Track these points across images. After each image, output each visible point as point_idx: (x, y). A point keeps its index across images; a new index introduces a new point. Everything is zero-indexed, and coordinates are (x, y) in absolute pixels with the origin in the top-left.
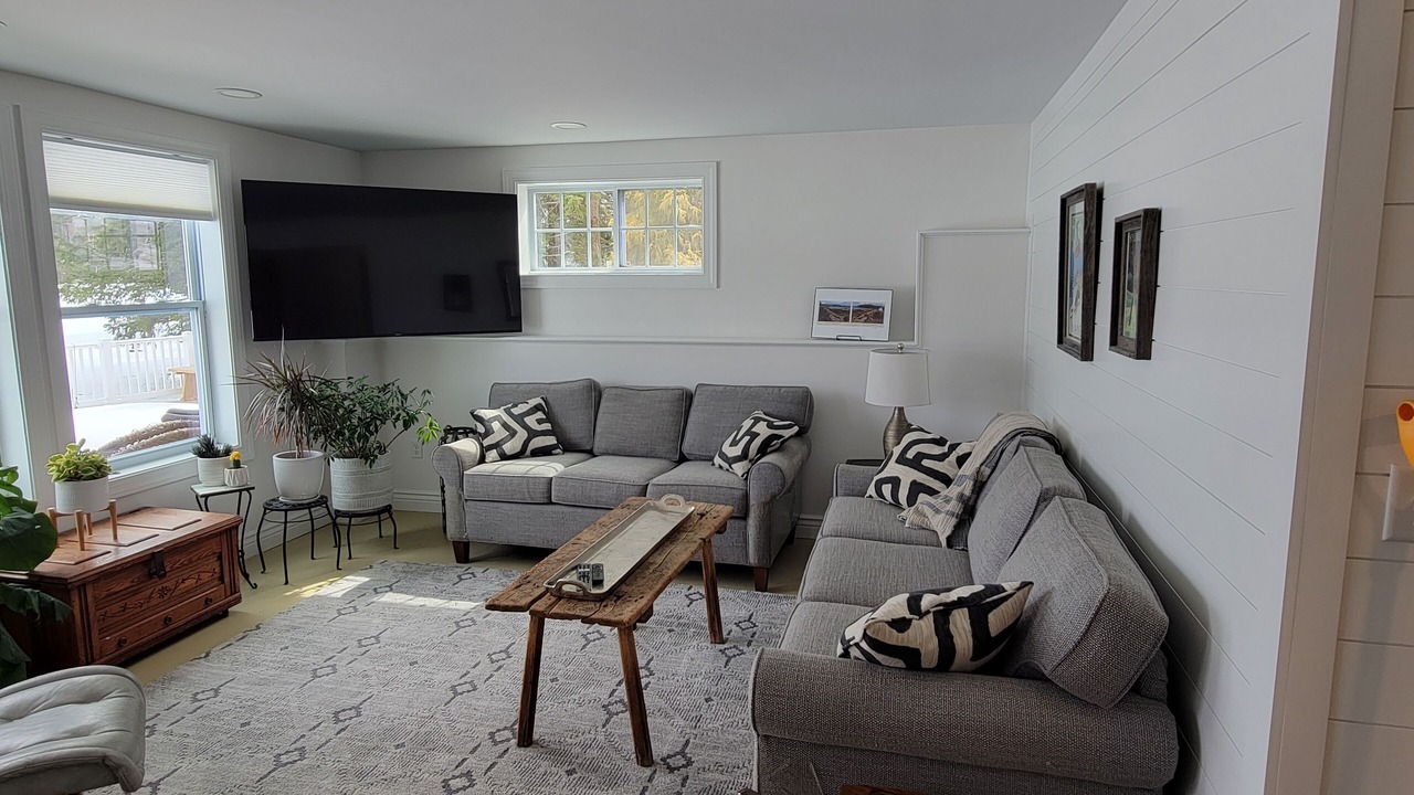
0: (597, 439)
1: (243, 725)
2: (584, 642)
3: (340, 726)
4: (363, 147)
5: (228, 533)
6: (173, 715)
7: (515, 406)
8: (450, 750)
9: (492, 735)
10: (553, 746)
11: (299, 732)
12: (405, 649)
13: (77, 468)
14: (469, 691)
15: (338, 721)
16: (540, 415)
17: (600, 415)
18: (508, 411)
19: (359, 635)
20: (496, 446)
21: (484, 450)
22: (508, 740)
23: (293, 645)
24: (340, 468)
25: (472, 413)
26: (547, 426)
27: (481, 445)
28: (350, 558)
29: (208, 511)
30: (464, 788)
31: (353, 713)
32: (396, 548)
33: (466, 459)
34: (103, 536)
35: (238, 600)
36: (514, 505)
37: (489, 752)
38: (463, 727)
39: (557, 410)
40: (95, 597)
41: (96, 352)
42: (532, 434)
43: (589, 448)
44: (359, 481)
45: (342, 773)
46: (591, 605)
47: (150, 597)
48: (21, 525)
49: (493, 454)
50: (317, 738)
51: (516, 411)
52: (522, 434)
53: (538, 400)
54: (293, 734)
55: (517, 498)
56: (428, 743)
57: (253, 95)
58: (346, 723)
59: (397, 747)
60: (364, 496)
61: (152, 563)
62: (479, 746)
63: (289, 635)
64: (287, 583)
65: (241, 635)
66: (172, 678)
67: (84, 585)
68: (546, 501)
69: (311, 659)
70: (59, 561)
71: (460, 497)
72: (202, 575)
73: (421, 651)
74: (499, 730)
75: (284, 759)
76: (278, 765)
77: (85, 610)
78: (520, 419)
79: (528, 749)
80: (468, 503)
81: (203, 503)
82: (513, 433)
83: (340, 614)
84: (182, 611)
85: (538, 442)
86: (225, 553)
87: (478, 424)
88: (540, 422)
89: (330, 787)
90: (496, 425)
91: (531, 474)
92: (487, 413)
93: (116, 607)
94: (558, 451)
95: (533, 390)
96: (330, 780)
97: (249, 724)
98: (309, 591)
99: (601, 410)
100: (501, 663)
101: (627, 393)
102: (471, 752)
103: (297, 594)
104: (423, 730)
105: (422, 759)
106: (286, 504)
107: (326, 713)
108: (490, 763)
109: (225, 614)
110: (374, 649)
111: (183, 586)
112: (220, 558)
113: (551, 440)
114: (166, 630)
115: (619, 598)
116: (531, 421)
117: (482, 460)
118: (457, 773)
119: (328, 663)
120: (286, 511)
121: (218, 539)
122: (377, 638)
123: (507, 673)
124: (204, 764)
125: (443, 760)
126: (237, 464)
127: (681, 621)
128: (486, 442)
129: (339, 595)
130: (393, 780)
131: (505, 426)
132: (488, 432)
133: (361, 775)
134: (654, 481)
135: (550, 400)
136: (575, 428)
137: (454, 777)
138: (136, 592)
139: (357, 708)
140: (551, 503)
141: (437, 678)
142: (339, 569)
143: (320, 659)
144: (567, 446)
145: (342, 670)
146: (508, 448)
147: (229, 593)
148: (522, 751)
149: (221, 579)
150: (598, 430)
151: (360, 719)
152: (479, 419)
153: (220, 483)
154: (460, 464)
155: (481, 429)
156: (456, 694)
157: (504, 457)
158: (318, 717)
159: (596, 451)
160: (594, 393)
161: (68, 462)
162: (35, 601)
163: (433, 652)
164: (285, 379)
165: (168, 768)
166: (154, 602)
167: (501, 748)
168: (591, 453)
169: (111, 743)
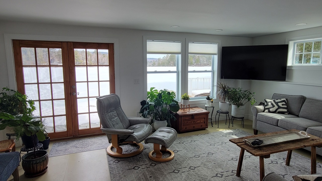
0: (300, 112)
1: (194, 148)
2: (271, 162)
3: (208, 155)
4: (253, 37)
5: (207, 114)
6: (187, 142)
7: (277, 100)
8: (222, 169)
9: (233, 170)
10: (244, 179)
11: (201, 153)
12: (229, 147)
13: (185, 97)
14: (235, 160)
15: (208, 154)
16: (284, 103)
17: (303, 106)
18: (274, 101)
19: (223, 141)
20: (268, 109)
21: (265, 109)
22: (235, 173)
23: (211, 139)
24: (233, 107)
25: (265, 100)
26: (286, 106)
27: (265, 108)
28: (233, 126)
29: (206, 110)
30: (220, 177)
31: (211, 154)
32: (243, 127)
33: (259, 110)
34: (188, 110)
35: (207, 127)
36: (268, 124)
37: (230, 173)
38: (228, 166)
39: (290, 102)
40: (183, 119)
41: (196, 79)
42: (279, 107)
43: (297, 114)
44: (237, 110)
45: (202, 163)
46: (251, 148)
47: (192, 122)
48: (174, 105)
49: (267, 111)
50: (203, 155)
51: (276, 101)
52: (276, 107)
53: (285, 99)
54: (200, 153)
55: (269, 122)
56: (220, 166)
57: (221, 30)
58: (209, 155)
59: (214, 163)
60: (237, 114)
61: (193, 116)
62: (228, 171)
63: (212, 137)
64: (218, 127)
65: (205, 134)
66: (191, 137)
67: (182, 117)
68: (276, 125)
69: (212, 142)
70: (180, 112)
71: (256, 119)
72: (201, 121)
73: (232, 149)
74: (235, 170)
75: (196, 156)
76: (195, 157)
77: (181, 121)
78: (277, 103)
79: (238, 177)
80: (258, 121)
81: (206, 108)
82: (274, 106)
83: (223, 136)
84: (197, 127)
85: (280, 110)
86: (206, 118)
87: (266, 103)
88: (283, 105)
89: (199, 164)
90: (270, 104)
91: (273, 117)
92: (268, 100)
93: (186, 122)
94: (287, 113)
95: (283, 96)
96: (200, 163)
97: (195, 148)
98: (221, 130)
99: (304, 105)
100: (246, 158)
101: (314, 101)
102: (226, 172)
103: (218, 130)
104: (221, 163)
105: (216, 168)
106: (220, 112)
107: (207, 152)
108: (228, 175)
109: (205, 129)
110: (224, 145)
111: (197, 122)
112: (205, 118)
113: (286, 110)
114: (193, 128)
115: (260, 149)
116: (280, 104)
117: (264, 111)
118: (220, 173)
119: (214, 144)
120: (220, 113)
121: (205, 115)
122: (226, 143)
123: (246, 161)
124: (186, 151)
125: (220, 170)
126: (212, 102)
127: (305, 170)
128: (266, 107)
129: (225, 133)
130: (209, 168)
131: (272, 104)
132: (267, 105)
133: (205, 165)
134: (310, 128)
135: (288, 99)
136: (294, 108)
137: (219, 174)
138: (190, 120)
139: (213, 154)
140: (277, 126)
141: (231, 155)
142: (229, 128)
143: (213, 142)
144: (290, 112)
145: (215, 146)
146: (271, 110)
147: (206, 126)
148: (236, 177)
149: (205, 122)
150: (301, 110)
151: (212, 156)
152: (266, 101)
153: (209, 105)
154: (257, 111)
155: (266, 104)
156: (232, 159)
157: (269, 112)
158: (206, 152)
159: (299, 116)
160: (303, 99)
161: (184, 96)
162: (172, 117)
163: (234, 150)
164: (223, 87)
165: (181, 150)
166: (192, 123)
167: (233, 174)
168: (298, 116)
169: (166, 140)
